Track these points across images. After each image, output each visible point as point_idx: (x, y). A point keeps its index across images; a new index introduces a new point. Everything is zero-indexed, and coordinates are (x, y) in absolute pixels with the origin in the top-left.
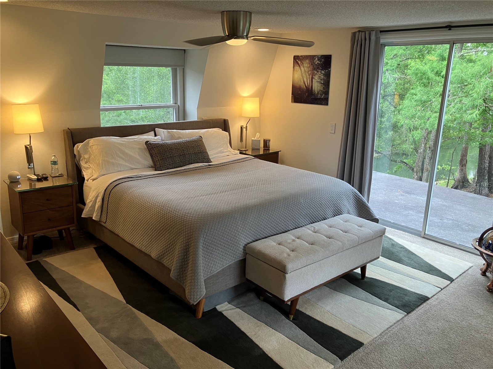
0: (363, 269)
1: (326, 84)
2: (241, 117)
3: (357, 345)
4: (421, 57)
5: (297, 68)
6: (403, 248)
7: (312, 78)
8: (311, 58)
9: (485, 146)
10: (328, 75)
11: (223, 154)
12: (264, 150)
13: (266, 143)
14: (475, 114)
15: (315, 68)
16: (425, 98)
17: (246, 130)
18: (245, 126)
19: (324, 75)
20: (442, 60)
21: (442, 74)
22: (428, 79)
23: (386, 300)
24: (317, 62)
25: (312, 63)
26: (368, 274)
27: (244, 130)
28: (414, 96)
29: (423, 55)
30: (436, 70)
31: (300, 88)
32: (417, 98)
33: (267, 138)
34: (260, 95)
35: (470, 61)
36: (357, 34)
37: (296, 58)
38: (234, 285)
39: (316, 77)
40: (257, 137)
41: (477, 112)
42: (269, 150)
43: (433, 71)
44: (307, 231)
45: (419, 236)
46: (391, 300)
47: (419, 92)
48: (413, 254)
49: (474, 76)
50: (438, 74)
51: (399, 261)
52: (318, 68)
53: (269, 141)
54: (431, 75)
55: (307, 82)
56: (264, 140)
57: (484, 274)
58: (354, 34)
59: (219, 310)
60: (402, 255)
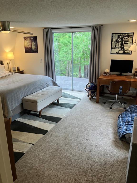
0: (58, 100)
1: (37, 46)
2: (7, 59)
3: (60, 119)
4: (63, 37)
5: (25, 41)
6: (67, 94)
7: (31, 44)
8: (30, 37)
9: (85, 65)
10: (37, 43)
11: (3, 73)
12: (18, 71)
13: (18, 68)
14: (81, 55)
15: (32, 41)
16: (66, 50)
17: (10, 64)
18: (9, 63)
19: (35, 43)
20: (70, 38)
21: (70, 42)
22: (66, 44)
23: (65, 107)
24: (32, 39)
25: (31, 39)
26: (59, 102)
27: (9, 64)
28: (63, 50)
29: (63, 36)
30: (68, 41)
31: (27, 48)
32: (64, 50)
33: (18, 66)
34: (13, 51)
35: (78, 38)
36: (45, 29)
37: (24, 38)
38: (20, 112)
39: (33, 44)
40: (14, 66)
41: (81, 54)
42: (19, 70)
43: (67, 41)
44: (40, 92)
45: (71, 90)
46: (67, 107)
47: (64, 49)
48: (70, 95)
49: (79, 43)
50: (69, 42)
51: (67, 97)
52: (33, 41)
53: (19, 67)
54: (67, 43)
55: (30, 46)
56: (17, 67)
57: (88, 96)
58: (43, 29)
59: (17, 120)
60: (67, 96)
